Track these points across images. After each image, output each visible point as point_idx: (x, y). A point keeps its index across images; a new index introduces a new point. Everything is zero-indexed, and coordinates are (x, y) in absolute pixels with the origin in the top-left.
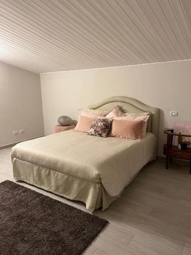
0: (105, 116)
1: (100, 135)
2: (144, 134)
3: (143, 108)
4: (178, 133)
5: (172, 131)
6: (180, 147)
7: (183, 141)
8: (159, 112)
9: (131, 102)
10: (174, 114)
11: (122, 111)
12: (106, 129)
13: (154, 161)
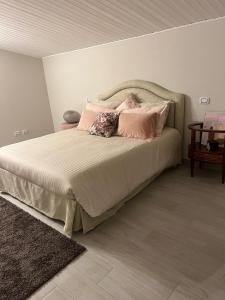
0: (115, 108)
1: (103, 134)
2: (159, 131)
3: (163, 95)
4: (208, 128)
5: (202, 125)
6: (209, 147)
7: (215, 139)
8: (185, 99)
9: (148, 87)
10: (204, 101)
11: (137, 100)
12: (111, 126)
13: (178, 165)
